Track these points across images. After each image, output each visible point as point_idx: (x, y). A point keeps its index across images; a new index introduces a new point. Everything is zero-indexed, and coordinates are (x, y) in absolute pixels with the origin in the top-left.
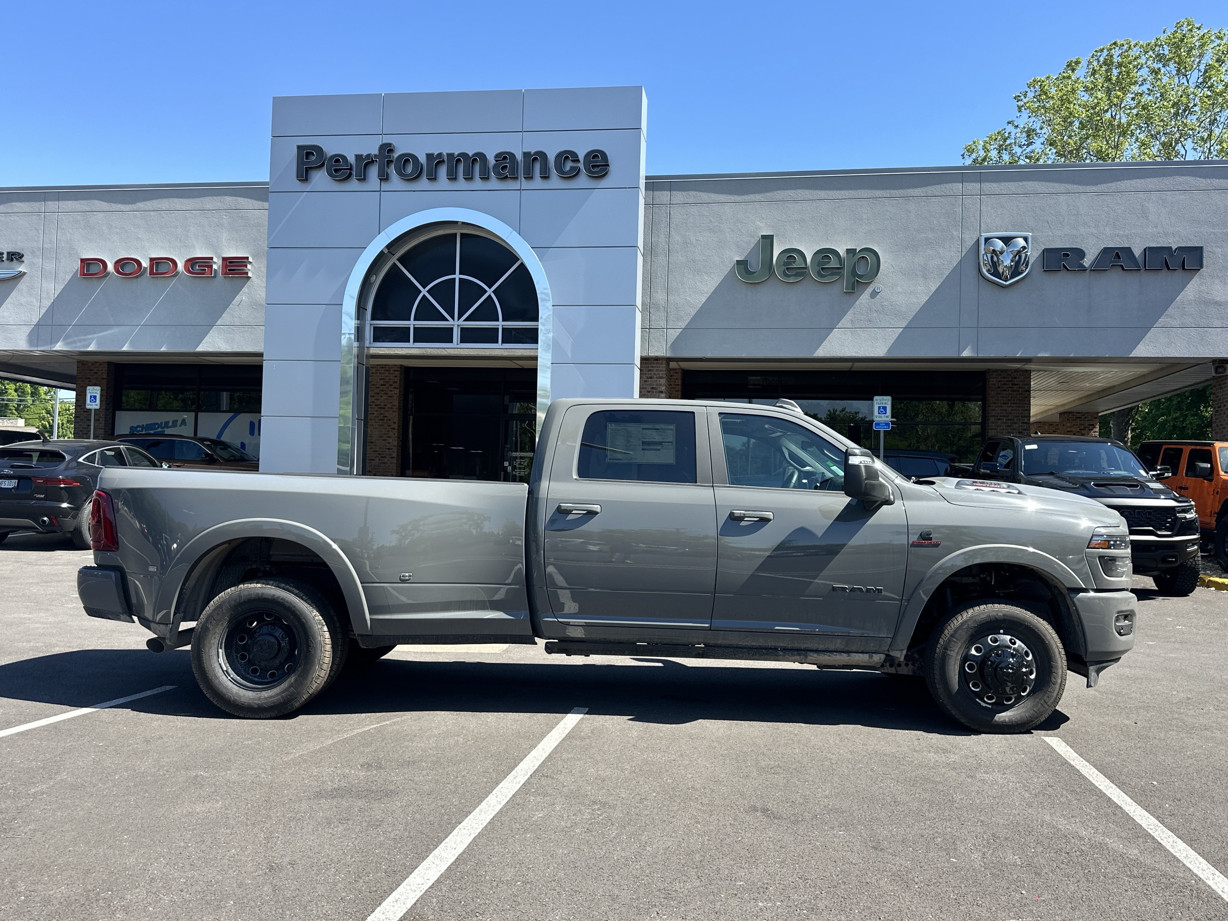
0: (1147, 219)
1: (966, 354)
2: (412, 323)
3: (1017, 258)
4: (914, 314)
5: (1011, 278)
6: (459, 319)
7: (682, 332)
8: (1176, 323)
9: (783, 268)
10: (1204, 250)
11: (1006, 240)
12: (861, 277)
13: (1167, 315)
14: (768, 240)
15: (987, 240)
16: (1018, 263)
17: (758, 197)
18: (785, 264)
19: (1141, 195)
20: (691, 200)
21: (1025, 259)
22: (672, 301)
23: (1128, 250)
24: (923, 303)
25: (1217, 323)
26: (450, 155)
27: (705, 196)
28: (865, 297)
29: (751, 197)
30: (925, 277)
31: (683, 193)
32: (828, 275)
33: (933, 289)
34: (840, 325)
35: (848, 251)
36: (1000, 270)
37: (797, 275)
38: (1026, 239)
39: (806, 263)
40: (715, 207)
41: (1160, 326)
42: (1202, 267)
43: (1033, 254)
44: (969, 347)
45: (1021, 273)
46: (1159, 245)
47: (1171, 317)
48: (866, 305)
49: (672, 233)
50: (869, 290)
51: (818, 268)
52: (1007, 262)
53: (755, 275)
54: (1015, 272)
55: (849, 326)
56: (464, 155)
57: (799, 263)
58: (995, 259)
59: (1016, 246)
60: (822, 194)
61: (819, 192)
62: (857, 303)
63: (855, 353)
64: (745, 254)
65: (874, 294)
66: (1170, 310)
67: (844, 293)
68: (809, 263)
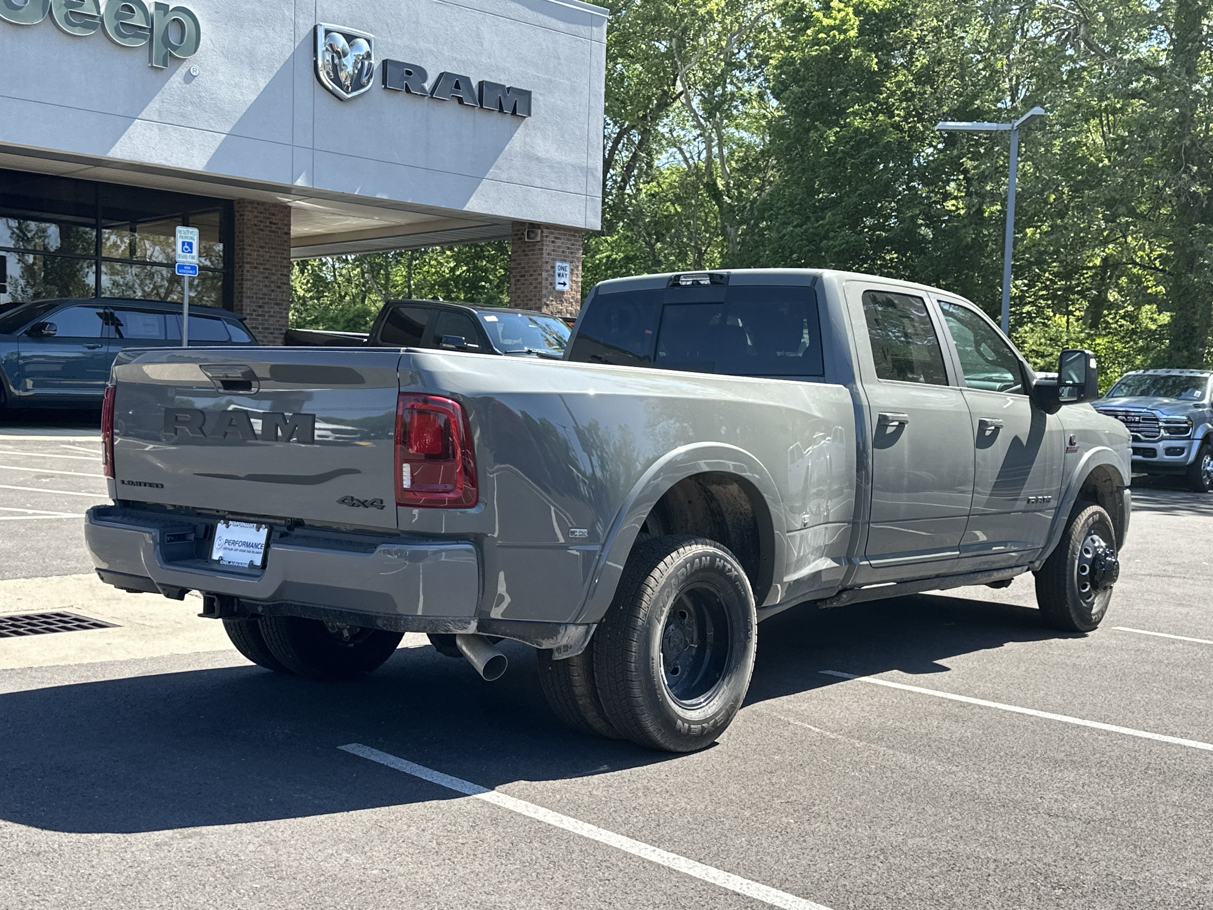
0: (482, 45)
1: (300, 182)
3: (359, 65)
4: (239, 116)
5: (352, 91)
8: (504, 176)
9: (65, 10)
10: (533, 95)
11: (350, 38)
12: (175, 48)
13: (497, 166)
15: (327, 32)
16: (361, 70)
18: (68, 4)
19: (478, 15)
21: (369, 69)
23: (467, 80)
24: (250, 103)
25: (538, 183)
28: (177, 79)
30: (252, 67)
32: (130, 36)
33: (263, 86)
34: (143, 115)
35: (158, 6)
36: (343, 75)
37: (87, 26)
38: (369, 41)
39: (99, 12)
41: (490, 177)
42: (530, 115)
43: (376, 62)
44: (304, 174)
45: (363, 86)
46: (492, 81)
47: (500, 169)
48: (178, 92)
50: (182, 70)
51: (115, 23)
52: (350, 69)
53: (20, 11)
54: (357, 83)
55: (156, 118)
57: (87, 8)
58: (336, 61)
59: (360, 48)
62: (166, 86)
63: (166, 159)
65: (189, 77)
66: (500, 161)
67: (152, 67)
68: (102, 10)
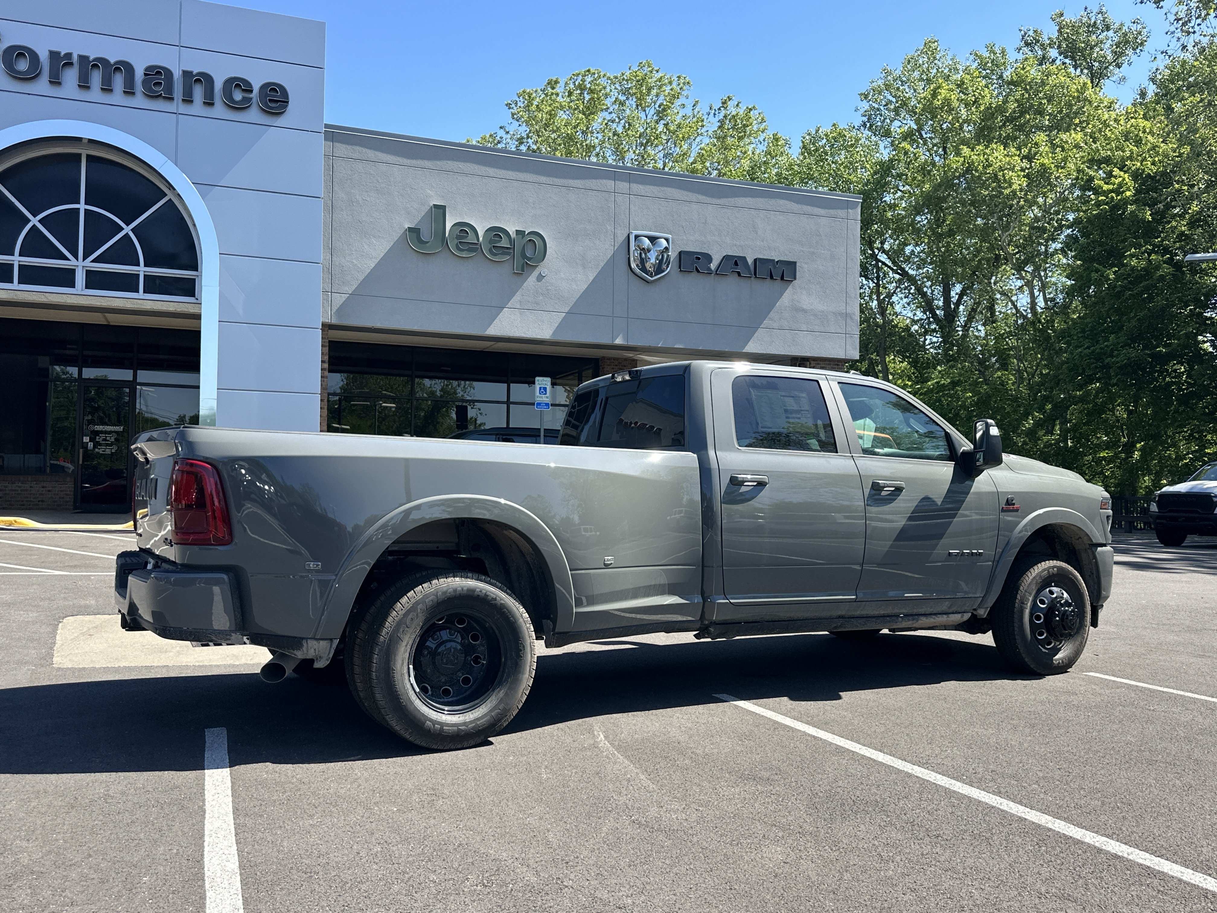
0: (757, 233)
1: (619, 341)
2: (16, 260)
3: (660, 257)
4: (575, 300)
5: (655, 275)
6: (84, 259)
7: (348, 297)
8: (775, 325)
9: (456, 241)
10: (798, 264)
11: (653, 239)
12: (529, 259)
13: (770, 318)
14: (440, 211)
15: (637, 237)
16: (661, 261)
17: (427, 163)
18: (458, 237)
19: (753, 212)
20: (355, 156)
21: (667, 259)
22: (337, 263)
23: (744, 259)
24: (582, 291)
25: (804, 327)
26: (83, 59)
27: (371, 154)
28: (532, 280)
29: (420, 163)
30: (584, 267)
31: (347, 146)
32: (499, 254)
33: (591, 278)
34: (509, 305)
35: (518, 232)
36: (648, 265)
37: (470, 250)
38: (667, 240)
39: (478, 239)
40: (383, 167)
41: (765, 326)
42: (795, 279)
43: (673, 254)
44: (621, 335)
45: (663, 271)
46: (765, 257)
47: (772, 320)
48: (533, 288)
49: (335, 188)
50: (535, 273)
51: (490, 246)
52: (653, 260)
53: (428, 245)
54: (659, 269)
55: (518, 306)
56: (104, 61)
57: (471, 239)
58: (643, 256)
59: (660, 246)
60: (491, 171)
61: (487, 169)
62: (525, 285)
63: (525, 333)
64: (416, 222)
65: (540, 278)
66: (772, 314)
67: (515, 273)
68: (481, 239)
